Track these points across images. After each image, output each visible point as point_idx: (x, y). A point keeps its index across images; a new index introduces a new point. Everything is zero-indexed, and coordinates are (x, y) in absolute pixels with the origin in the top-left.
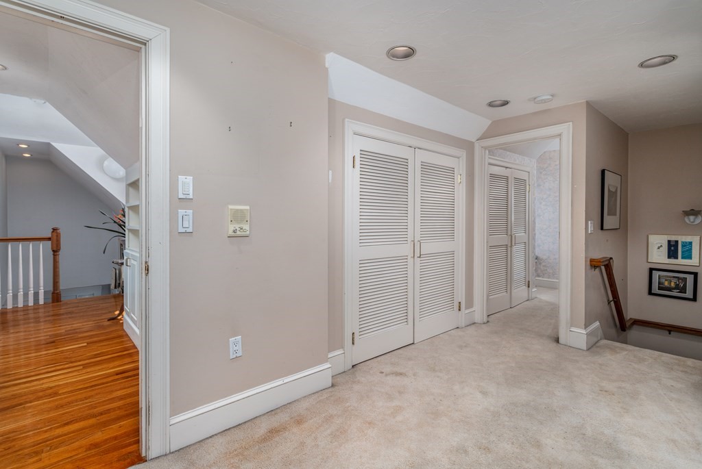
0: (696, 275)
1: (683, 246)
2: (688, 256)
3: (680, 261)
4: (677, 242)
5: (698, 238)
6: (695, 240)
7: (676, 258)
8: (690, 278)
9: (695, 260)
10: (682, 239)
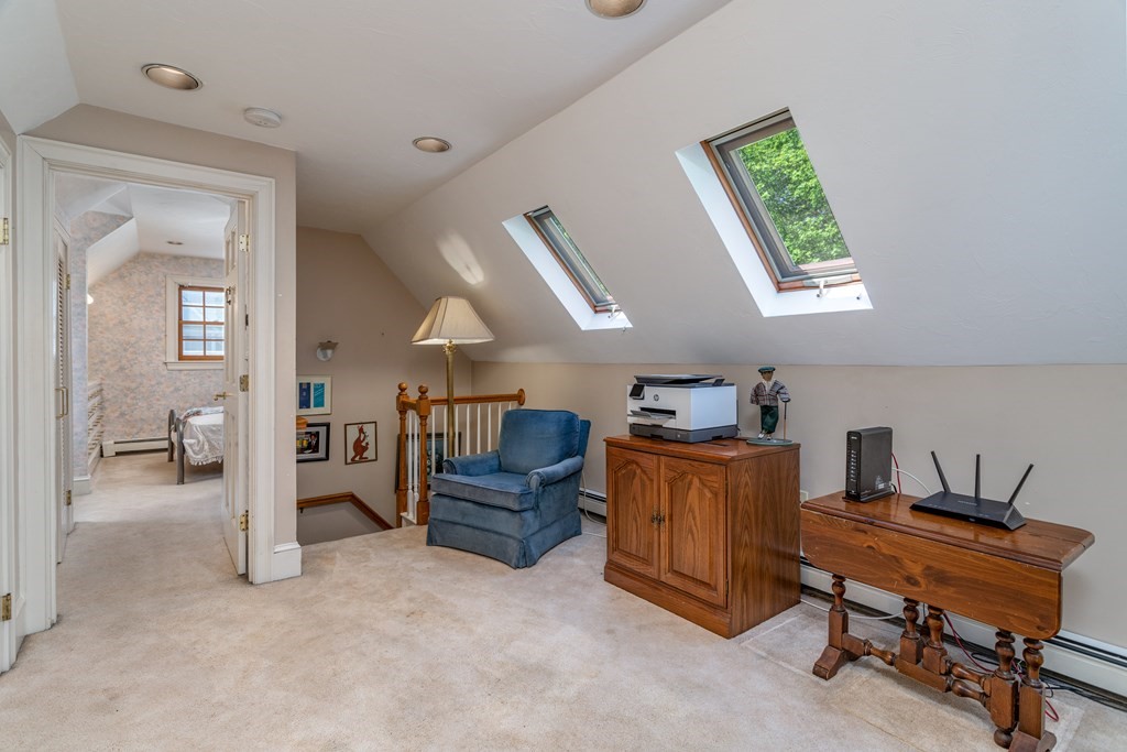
0: (328, 425)
1: (315, 390)
2: (320, 403)
3: (313, 410)
4: (309, 384)
5: (329, 379)
6: (326, 381)
7: (309, 407)
8: (322, 431)
9: (326, 409)
10: (314, 381)
